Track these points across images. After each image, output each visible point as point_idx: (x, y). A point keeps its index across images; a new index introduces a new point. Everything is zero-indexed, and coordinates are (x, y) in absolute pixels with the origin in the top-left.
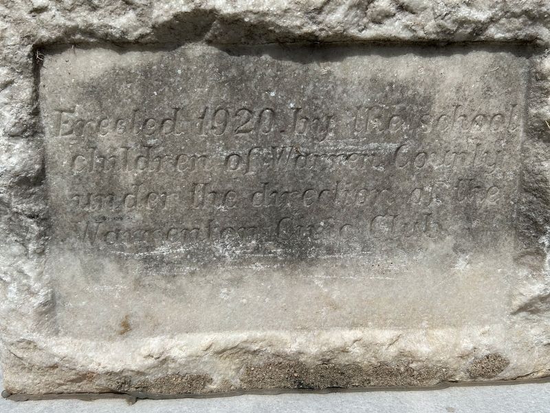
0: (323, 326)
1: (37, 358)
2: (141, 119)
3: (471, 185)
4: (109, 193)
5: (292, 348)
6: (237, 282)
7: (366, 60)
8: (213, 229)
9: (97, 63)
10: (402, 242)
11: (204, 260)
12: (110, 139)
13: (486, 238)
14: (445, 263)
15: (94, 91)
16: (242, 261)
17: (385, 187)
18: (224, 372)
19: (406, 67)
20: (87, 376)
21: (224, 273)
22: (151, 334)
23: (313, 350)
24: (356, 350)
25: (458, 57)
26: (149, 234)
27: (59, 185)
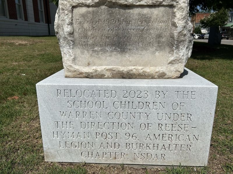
0: (128, 66)
1: (72, 69)
2: (92, 21)
3: (159, 36)
4: (86, 36)
5: (122, 70)
6: (111, 56)
7: (137, 9)
8: (106, 45)
9: (84, 10)
10: (145, 48)
11: (104, 51)
12: (86, 25)
13: (162, 48)
14: (154, 53)
15: (83, 16)
16: (112, 52)
17: (141, 36)
18: (108, 74)
19: (146, 11)
20: (81, 73)
21: (108, 54)
22: (94, 66)
23: (126, 70)
24: (134, 70)
25: (157, 8)
26: (93, 45)
27: (76, 35)
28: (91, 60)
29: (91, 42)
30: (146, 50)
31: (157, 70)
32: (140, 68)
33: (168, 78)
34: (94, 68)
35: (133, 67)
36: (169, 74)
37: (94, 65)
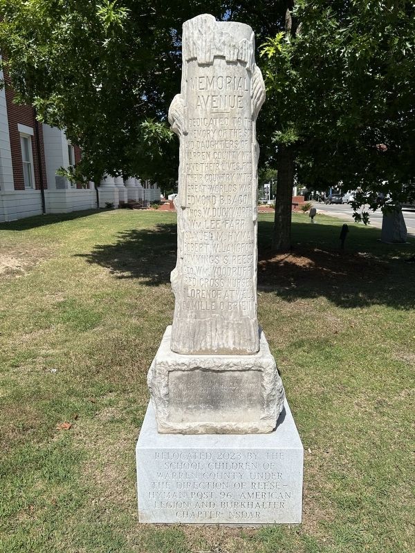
0: (221, 421)
1: (166, 426)
2: (187, 382)
3: (250, 395)
4: (180, 396)
5: (215, 426)
6: (204, 413)
7: (229, 373)
8: (200, 402)
9: (180, 373)
10: (237, 406)
11: (198, 408)
12: (181, 386)
16: (205, 409)
18: (201, 430)
20: (175, 430)
21: (202, 411)
23: (219, 426)
24: (228, 427)
25: (247, 373)
26: (187, 403)
28: (184, 417)
29: (185, 400)
30: (239, 407)
31: (250, 426)
32: (233, 424)
33: (261, 433)
34: (188, 424)
35: (227, 423)
36: (261, 429)
37: (188, 421)
